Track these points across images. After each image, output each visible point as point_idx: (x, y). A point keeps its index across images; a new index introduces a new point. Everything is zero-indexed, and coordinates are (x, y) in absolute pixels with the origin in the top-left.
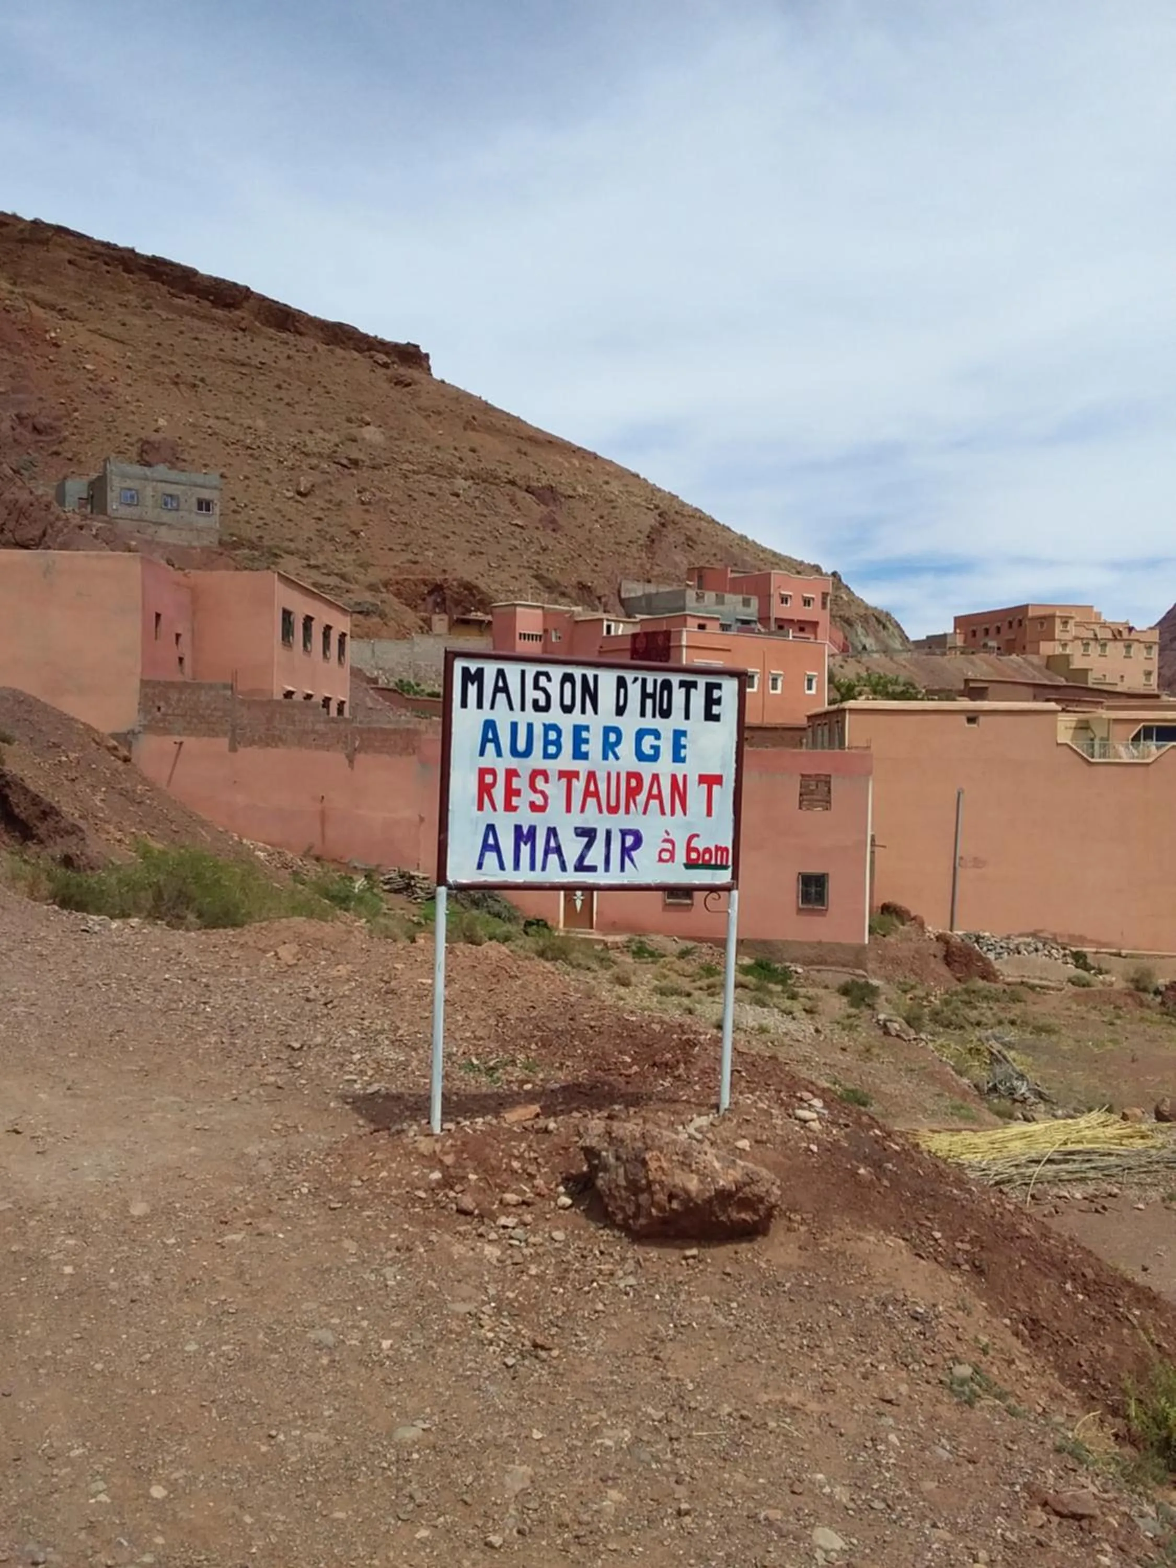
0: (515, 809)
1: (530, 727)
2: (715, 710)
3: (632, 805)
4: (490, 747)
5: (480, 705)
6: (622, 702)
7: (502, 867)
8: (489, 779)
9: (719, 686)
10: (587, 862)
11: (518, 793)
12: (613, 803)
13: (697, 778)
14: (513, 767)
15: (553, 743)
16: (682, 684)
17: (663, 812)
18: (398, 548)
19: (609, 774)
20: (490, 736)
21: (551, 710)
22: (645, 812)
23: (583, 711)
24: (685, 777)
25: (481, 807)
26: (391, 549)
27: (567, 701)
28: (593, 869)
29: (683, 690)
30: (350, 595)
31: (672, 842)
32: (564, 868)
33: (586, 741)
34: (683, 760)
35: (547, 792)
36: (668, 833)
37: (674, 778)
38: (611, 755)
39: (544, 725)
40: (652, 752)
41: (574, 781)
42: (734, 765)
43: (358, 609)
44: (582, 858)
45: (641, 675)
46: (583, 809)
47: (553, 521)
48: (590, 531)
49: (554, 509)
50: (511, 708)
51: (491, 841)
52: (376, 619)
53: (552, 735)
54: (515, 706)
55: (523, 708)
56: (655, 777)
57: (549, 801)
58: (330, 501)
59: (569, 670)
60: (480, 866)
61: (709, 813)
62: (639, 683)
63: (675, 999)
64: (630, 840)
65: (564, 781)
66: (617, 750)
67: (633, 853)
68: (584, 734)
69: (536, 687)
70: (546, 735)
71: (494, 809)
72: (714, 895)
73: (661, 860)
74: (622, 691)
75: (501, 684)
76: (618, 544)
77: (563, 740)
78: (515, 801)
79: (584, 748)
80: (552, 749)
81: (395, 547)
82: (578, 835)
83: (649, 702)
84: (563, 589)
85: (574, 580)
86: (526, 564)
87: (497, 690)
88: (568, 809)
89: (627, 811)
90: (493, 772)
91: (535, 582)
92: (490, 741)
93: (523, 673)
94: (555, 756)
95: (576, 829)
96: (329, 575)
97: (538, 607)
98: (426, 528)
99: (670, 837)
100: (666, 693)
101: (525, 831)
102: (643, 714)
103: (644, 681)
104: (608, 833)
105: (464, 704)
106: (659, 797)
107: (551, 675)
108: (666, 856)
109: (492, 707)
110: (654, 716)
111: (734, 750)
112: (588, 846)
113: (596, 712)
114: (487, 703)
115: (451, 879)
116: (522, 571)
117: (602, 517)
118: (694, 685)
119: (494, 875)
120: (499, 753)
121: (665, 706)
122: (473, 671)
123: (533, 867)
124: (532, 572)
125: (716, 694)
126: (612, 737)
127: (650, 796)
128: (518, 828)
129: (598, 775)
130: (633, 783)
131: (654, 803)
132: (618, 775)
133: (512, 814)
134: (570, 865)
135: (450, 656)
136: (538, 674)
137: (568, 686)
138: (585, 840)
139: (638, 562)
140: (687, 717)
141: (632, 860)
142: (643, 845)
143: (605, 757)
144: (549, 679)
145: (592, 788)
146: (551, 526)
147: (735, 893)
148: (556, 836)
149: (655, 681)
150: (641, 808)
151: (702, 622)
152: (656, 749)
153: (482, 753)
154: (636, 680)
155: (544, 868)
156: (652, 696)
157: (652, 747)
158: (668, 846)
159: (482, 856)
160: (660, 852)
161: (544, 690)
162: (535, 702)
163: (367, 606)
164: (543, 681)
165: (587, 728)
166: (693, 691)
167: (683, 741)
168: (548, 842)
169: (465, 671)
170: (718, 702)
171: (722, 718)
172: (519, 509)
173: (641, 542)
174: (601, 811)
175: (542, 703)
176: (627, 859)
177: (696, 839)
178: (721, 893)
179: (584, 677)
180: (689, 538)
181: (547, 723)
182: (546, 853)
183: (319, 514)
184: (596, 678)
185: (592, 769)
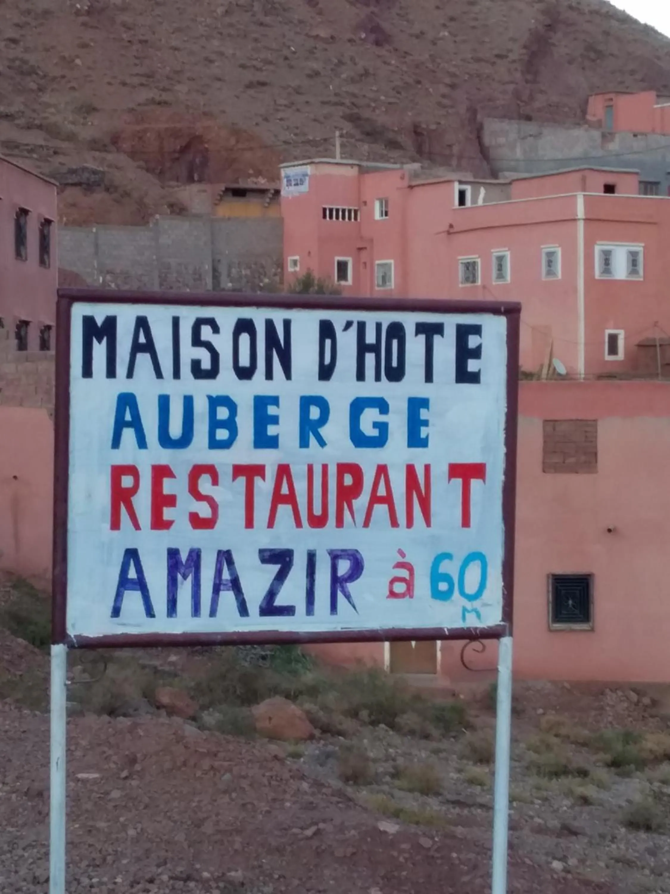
0: (167, 525)
1: (188, 401)
2: (472, 365)
3: (347, 513)
4: (128, 434)
5: (111, 373)
6: (327, 360)
7: (150, 612)
8: (127, 481)
9: (477, 330)
10: (280, 601)
11: (171, 501)
12: (317, 511)
13: (445, 469)
14: (163, 461)
15: (223, 424)
16: (421, 328)
17: (394, 523)
18: (136, 80)
19: (310, 469)
20: (128, 417)
21: (220, 377)
22: (366, 524)
23: (269, 375)
24: (427, 468)
25: (115, 525)
26: (124, 84)
27: (244, 361)
28: (288, 611)
29: (422, 338)
30: (60, 159)
31: (409, 568)
32: (243, 610)
33: (275, 420)
34: (424, 443)
35: (217, 499)
36: (402, 553)
37: (411, 470)
38: (313, 440)
39: (210, 398)
40: (375, 433)
41: (258, 480)
42: (503, 450)
43: (74, 179)
44: (271, 594)
45: (356, 316)
46: (271, 524)
47: (376, 29)
48: (434, 44)
49: (376, 10)
50: (159, 374)
51: (132, 574)
52: (99, 196)
53: (223, 413)
54: (164, 374)
55: (177, 374)
56: (382, 470)
57: (221, 511)
58: (28, 12)
59: (246, 313)
60: (116, 612)
61: (466, 522)
62: (353, 330)
63: (565, 781)
64: (344, 567)
65: (242, 480)
66: (323, 431)
67: (351, 587)
68: (272, 410)
69: (197, 341)
70: (213, 413)
71: (137, 527)
72: (476, 645)
73: (393, 594)
74: (328, 342)
75: (142, 339)
76: (478, 60)
77: (238, 420)
78: (168, 513)
79: (271, 430)
80: (222, 434)
81: (128, 81)
82: (264, 561)
83: (370, 358)
84: (391, 135)
85: (409, 117)
86: (334, 99)
87: (137, 348)
88: (249, 523)
89: (340, 523)
90: (132, 470)
91: (348, 127)
92: (129, 425)
93: (176, 322)
94: (226, 445)
95: (261, 551)
96: (29, 127)
97: (352, 165)
98: (176, 49)
99: (406, 560)
100: (395, 343)
101: (184, 556)
102: (361, 376)
103: (362, 326)
104: (311, 558)
105: (87, 372)
106: (388, 500)
107: (219, 322)
108: (400, 588)
109: (130, 374)
110: (378, 378)
111: (503, 425)
112: (281, 577)
113: (288, 376)
114: (121, 369)
115: (72, 632)
116: (327, 110)
117: (452, 19)
118: (438, 329)
119: (138, 625)
120: (142, 443)
121: (395, 364)
122: (99, 321)
123: (196, 610)
124: (340, 111)
125: (473, 341)
126: (315, 413)
127: (375, 499)
128: (173, 554)
129: (293, 470)
130: (348, 480)
131: (381, 510)
132: (325, 468)
133: (164, 532)
134: (253, 607)
135: (64, 302)
136: (199, 323)
137: (244, 339)
138: (276, 568)
139: (511, 87)
140: (429, 377)
141: (348, 597)
142: (365, 572)
143: (304, 443)
144: (216, 329)
145: (285, 490)
146: (373, 37)
147: (506, 642)
148: (230, 562)
149: (379, 326)
150: (360, 517)
151: (610, 180)
152: (382, 427)
153: (116, 443)
154: (349, 325)
155: (213, 613)
156: (375, 349)
157: (376, 425)
158: (404, 573)
159: (119, 596)
160: (392, 582)
161: (209, 346)
162: (196, 365)
163: (86, 175)
164: (206, 332)
165: (275, 401)
166: (437, 338)
167: (424, 414)
168: (219, 572)
169: (89, 321)
170: (476, 353)
171: (482, 378)
172: (320, 13)
173: (512, 56)
174: (299, 524)
175: (206, 365)
176: (340, 595)
177: (446, 562)
178: (486, 642)
179: (270, 325)
180: (590, 48)
181: (214, 395)
182: (216, 590)
183: (11, 33)
184: (287, 324)
185: (284, 462)
